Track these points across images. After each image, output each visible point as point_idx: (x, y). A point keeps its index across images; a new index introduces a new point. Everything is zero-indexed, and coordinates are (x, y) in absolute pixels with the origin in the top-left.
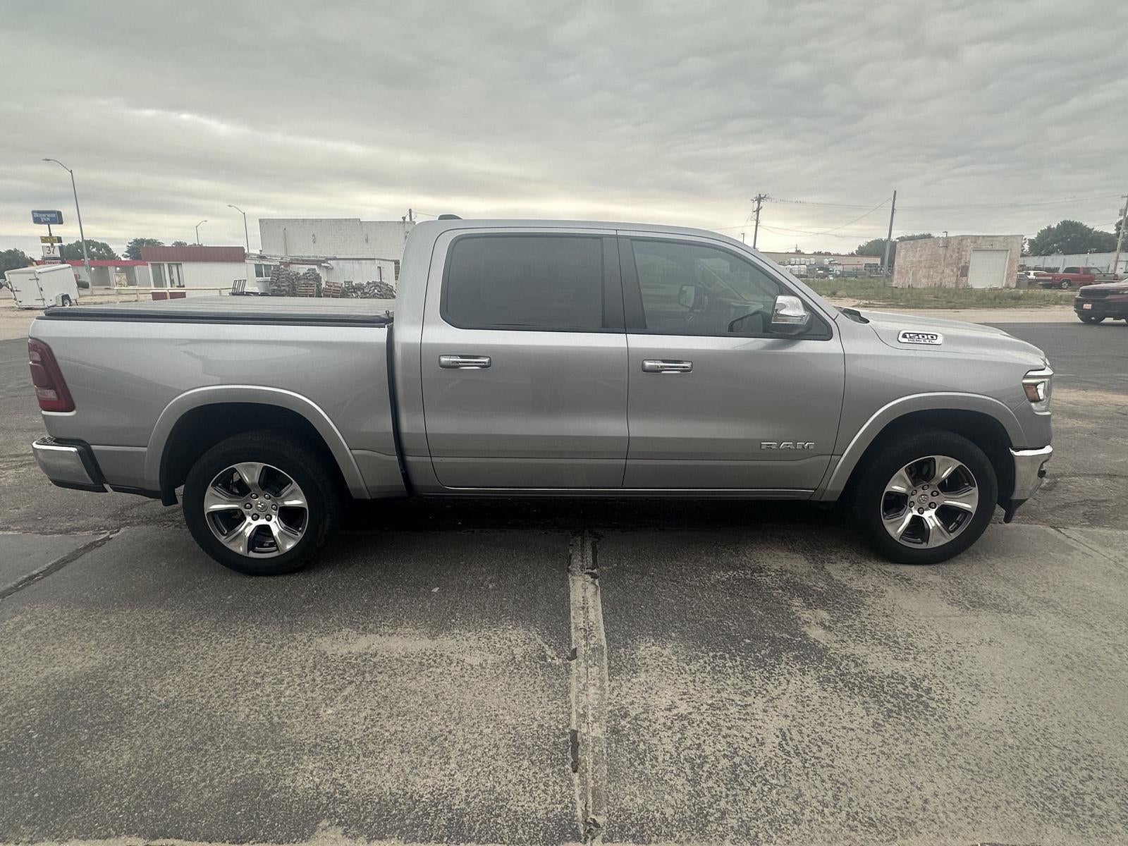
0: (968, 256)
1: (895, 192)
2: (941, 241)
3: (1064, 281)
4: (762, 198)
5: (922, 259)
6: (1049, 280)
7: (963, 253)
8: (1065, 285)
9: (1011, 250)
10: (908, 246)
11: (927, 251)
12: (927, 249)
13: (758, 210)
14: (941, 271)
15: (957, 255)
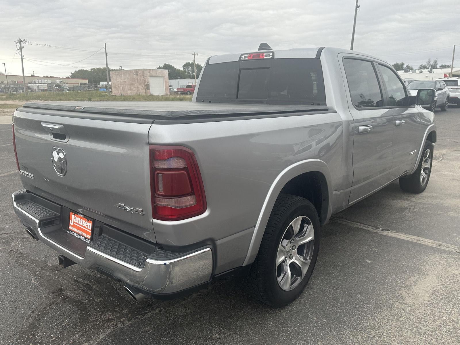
0: (148, 79)
1: (105, 44)
2: (134, 72)
3: (188, 91)
4: (23, 41)
5: (126, 80)
6: (182, 91)
7: (146, 78)
8: (189, 93)
9: (165, 77)
10: (117, 73)
11: (127, 76)
12: (127, 75)
13: (21, 49)
14: (137, 87)
15: (143, 79)
